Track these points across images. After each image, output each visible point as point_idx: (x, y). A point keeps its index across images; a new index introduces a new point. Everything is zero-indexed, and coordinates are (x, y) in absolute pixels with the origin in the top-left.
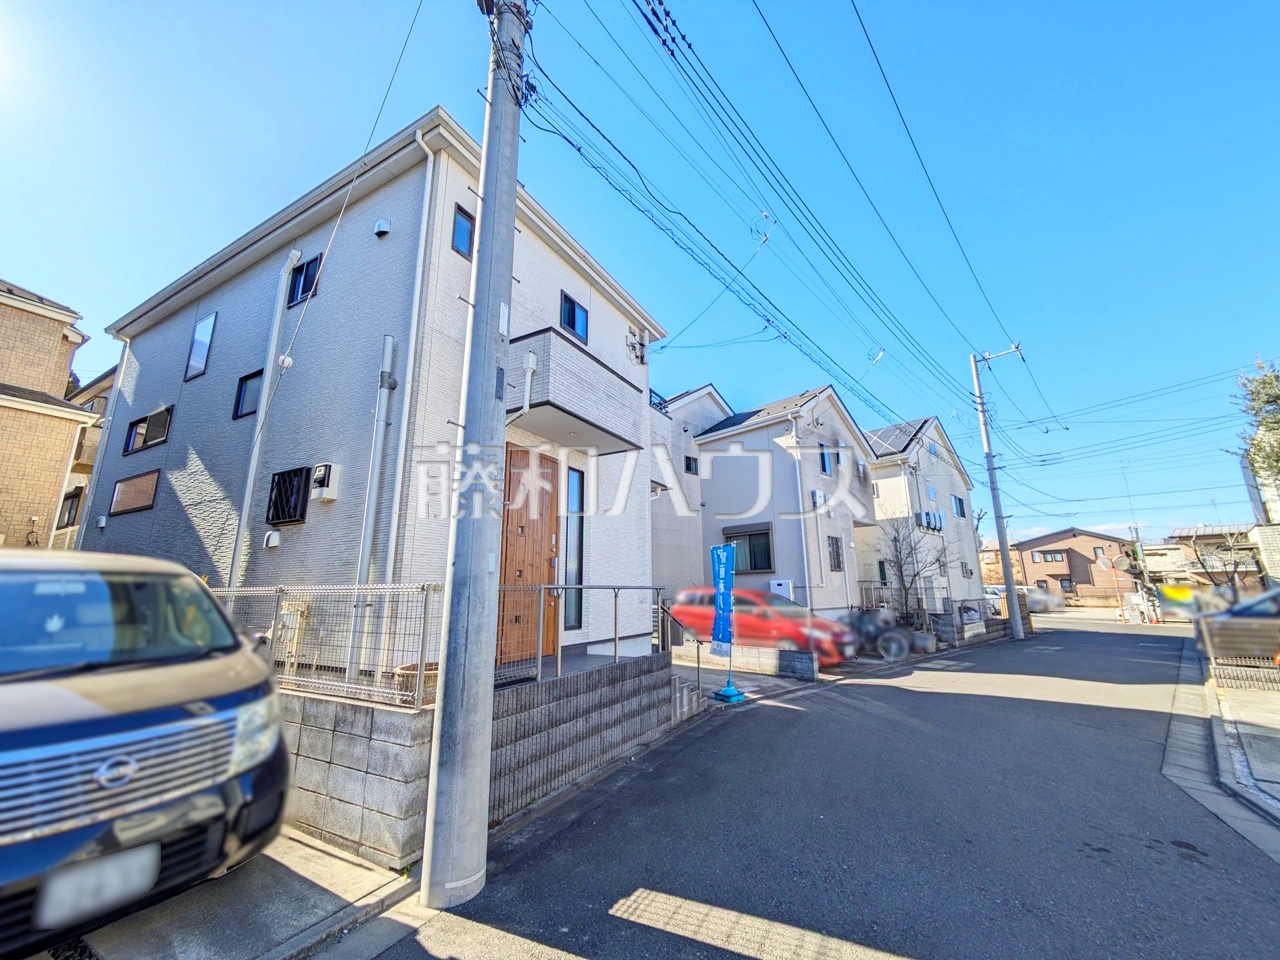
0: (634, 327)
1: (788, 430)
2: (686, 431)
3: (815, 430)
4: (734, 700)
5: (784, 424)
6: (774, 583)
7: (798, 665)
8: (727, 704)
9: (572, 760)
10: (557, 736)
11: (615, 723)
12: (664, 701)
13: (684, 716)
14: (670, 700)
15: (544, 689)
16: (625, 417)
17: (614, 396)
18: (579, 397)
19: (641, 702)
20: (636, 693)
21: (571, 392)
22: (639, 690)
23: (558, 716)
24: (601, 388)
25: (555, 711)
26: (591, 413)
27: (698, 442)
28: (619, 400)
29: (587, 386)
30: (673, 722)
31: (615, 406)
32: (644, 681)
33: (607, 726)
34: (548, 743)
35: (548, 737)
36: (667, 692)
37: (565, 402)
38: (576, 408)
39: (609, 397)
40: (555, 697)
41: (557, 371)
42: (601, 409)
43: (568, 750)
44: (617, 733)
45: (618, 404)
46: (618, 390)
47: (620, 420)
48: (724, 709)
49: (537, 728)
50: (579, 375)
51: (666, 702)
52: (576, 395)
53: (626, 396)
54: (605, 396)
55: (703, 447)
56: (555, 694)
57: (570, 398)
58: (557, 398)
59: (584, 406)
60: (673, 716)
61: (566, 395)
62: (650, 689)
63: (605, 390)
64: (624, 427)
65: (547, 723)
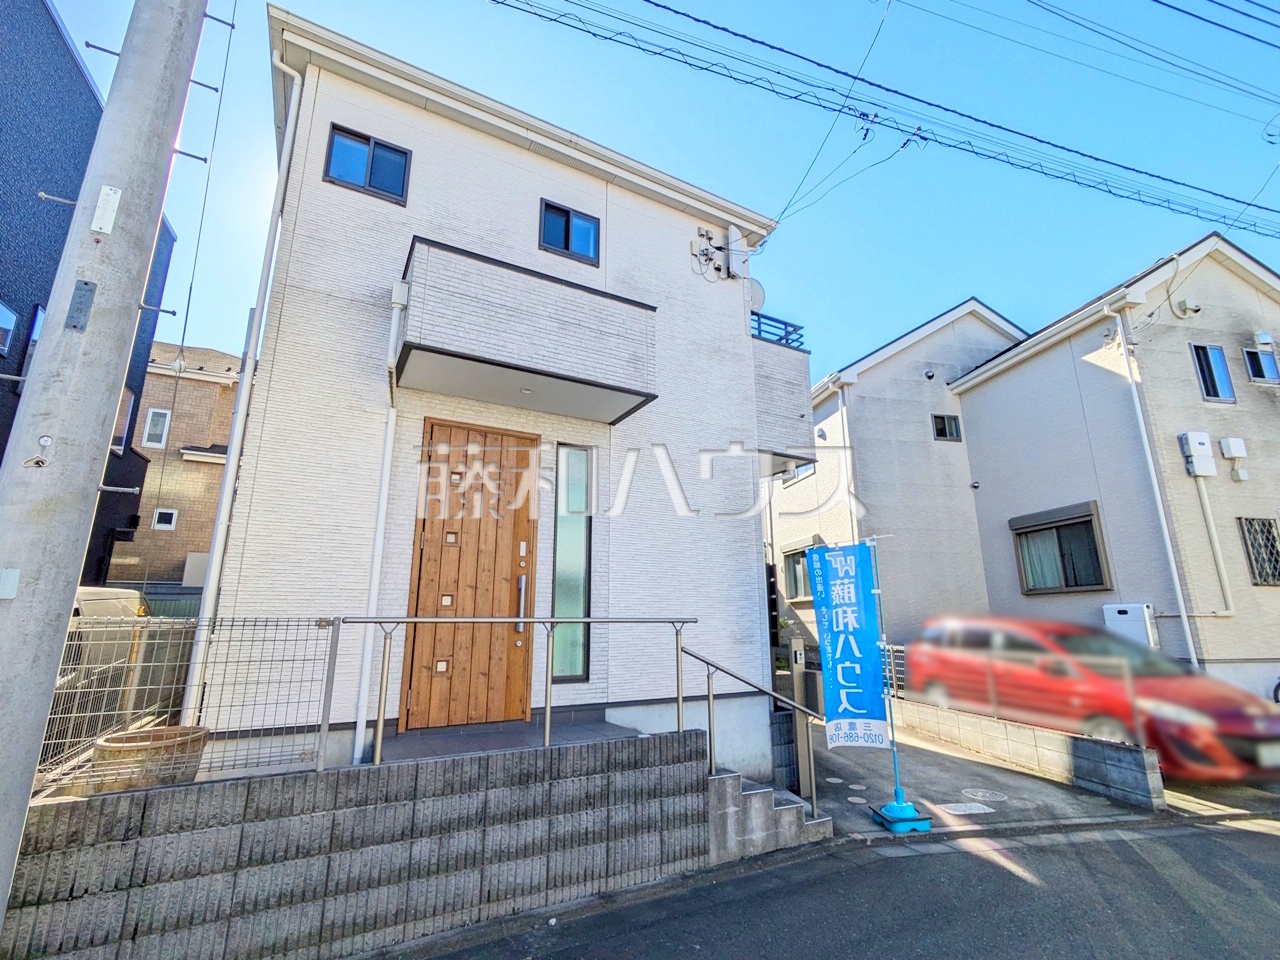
0: (706, 227)
1: (1110, 336)
2: (930, 377)
3: (1180, 323)
4: (902, 829)
5: (1097, 326)
6: (1110, 609)
7: (1114, 774)
8: (883, 835)
9: (393, 909)
10: (352, 864)
11: (526, 851)
12: (684, 819)
13: (752, 849)
14: (702, 818)
15: (322, 785)
16: (608, 351)
17: (578, 322)
18: (484, 330)
19: (608, 817)
20: (592, 801)
21: (462, 325)
22: (604, 797)
23: (359, 831)
24: (543, 313)
25: (349, 823)
26: (515, 351)
27: (956, 391)
28: (590, 326)
29: (505, 312)
30: (713, 858)
31: (581, 336)
32: (619, 780)
33: (502, 856)
34: (328, 875)
35: (329, 865)
36: (692, 802)
37: (447, 341)
38: (474, 347)
39: (564, 324)
40: (351, 800)
41: (429, 298)
42: (542, 343)
43: (384, 890)
44: (532, 869)
45: (587, 332)
46: (590, 312)
47: (594, 356)
48: (869, 843)
49: (298, 849)
50: (485, 298)
51: (689, 821)
52: (476, 328)
53: (612, 319)
54: (552, 324)
55: (967, 397)
56: (352, 794)
57: (461, 334)
58: (428, 337)
59: (496, 342)
60: (713, 847)
61: (449, 331)
62: (637, 795)
63: (552, 315)
64: (604, 367)
65: (327, 842)
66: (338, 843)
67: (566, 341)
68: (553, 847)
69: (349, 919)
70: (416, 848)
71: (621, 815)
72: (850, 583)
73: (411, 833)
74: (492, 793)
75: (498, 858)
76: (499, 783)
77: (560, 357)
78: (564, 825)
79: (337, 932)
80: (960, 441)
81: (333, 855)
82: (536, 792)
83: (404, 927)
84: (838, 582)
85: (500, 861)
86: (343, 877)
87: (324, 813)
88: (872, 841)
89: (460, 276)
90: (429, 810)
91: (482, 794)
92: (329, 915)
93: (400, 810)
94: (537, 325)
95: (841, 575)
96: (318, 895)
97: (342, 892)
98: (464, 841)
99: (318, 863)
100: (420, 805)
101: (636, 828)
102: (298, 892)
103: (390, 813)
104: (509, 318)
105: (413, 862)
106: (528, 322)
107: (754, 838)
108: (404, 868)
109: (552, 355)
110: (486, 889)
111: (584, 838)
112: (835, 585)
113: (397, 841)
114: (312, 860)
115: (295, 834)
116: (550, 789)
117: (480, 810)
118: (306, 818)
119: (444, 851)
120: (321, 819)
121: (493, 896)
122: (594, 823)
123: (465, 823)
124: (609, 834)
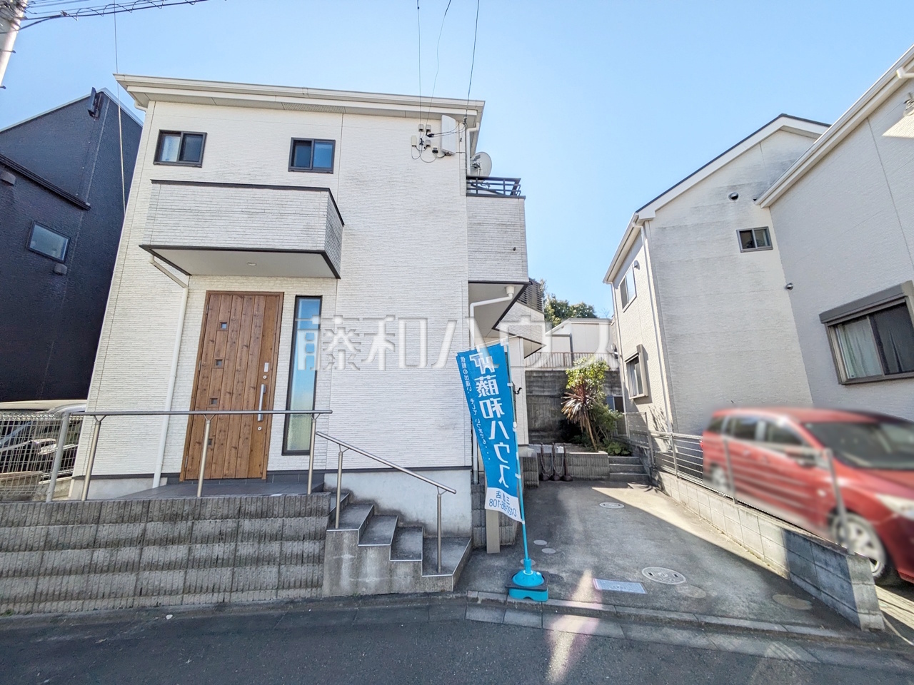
2: (735, 198)
8: (496, 597)
9: (77, 590)
10: (55, 559)
11: (169, 566)
12: (301, 559)
13: (364, 589)
14: (318, 559)
15: (43, 510)
16: (285, 226)
17: (263, 211)
18: (193, 229)
19: (236, 550)
20: (224, 537)
21: (179, 228)
22: (235, 535)
23: (61, 540)
24: (237, 210)
25: (56, 535)
26: (215, 239)
27: (763, 205)
28: (273, 211)
29: (209, 214)
30: (326, 591)
31: (265, 220)
32: (247, 525)
33: (153, 566)
34: (41, 563)
35: (42, 558)
36: (310, 547)
37: (168, 240)
38: (186, 241)
39: (251, 214)
40: (59, 521)
41: (159, 216)
42: (234, 230)
43: (73, 577)
44: (174, 579)
45: (270, 216)
46: (274, 202)
47: (274, 231)
48: (479, 602)
49: (26, 545)
50: (196, 208)
51: (304, 561)
52: (188, 228)
53: (291, 203)
54: (243, 215)
55: (775, 208)
56: (59, 518)
57: (178, 234)
58: (155, 240)
59: (201, 235)
60: (326, 584)
61: (170, 234)
62: (261, 537)
63: (243, 210)
64: (282, 237)
65: (42, 544)
66: (49, 545)
67: (253, 225)
68: (190, 566)
69: (51, 591)
70: (95, 554)
71: (246, 549)
72: (492, 379)
73: (94, 544)
74: (149, 525)
75: (149, 567)
76: (155, 519)
77: (248, 236)
78: (201, 551)
79: (43, 598)
80: (772, 249)
81: (45, 552)
82: (182, 527)
83: (83, 603)
84: (481, 378)
85: (151, 569)
86: (49, 566)
87: (43, 527)
88: (483, 601)
89: (180, 198)
90: (106, 531)
91: (143, 525)
92: (40, 587)
93: (87, 529)
94: (231, 218)
95: (483, 372)
96: (35, 574)
97: (48, 575)
98: (129, 554)
99: (36, 556)
100: (101, 527)
101: (258, 561)
102: (24, 570)
103: (81, 531)
104: (212, 218)
105: (93, 562)
106: (225, 218)
107: (367, 581)
108: (87, 566)
109: (241, 236)
110: (139, 588)
111: (216, 563)
112: (479, 381)
113: (84, 548)
114: (34, 553)
115: (25, 537)
116: (192, 527)
117: (140, 535)
118: (32, 528)
119: (114, 558)
120: (41, 530)
121: (144, 592)
122: (224, 552)
123: (130, 542)
124: (236, 562)
